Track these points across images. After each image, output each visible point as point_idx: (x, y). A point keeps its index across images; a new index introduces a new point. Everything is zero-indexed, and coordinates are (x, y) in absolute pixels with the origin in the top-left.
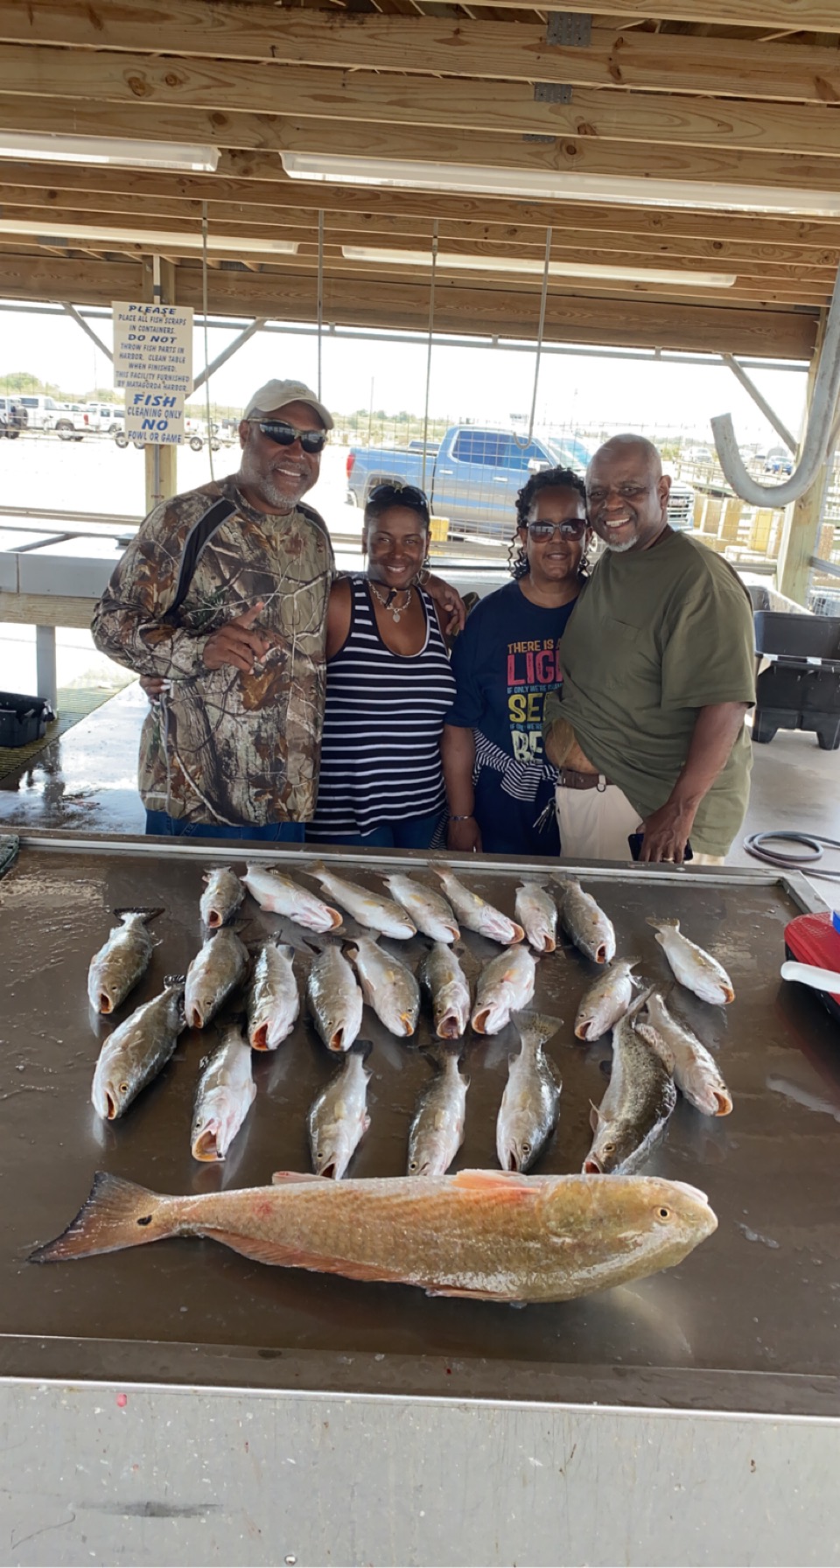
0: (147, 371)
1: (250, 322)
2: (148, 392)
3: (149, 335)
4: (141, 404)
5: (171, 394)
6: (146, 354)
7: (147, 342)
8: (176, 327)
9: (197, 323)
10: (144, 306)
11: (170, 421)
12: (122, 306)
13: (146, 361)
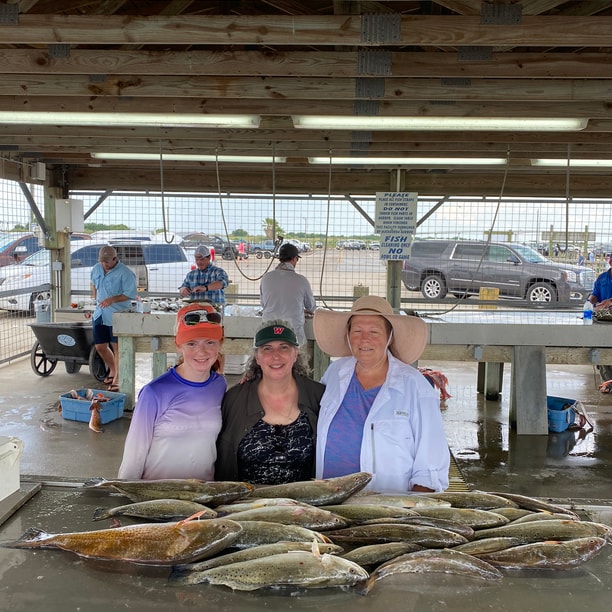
0: (392, 225)
1: (442, 197)
2: (393, 235)
3: (394, 207)
4: (389, 241)
5: (404, 235)
6: (392, 216)
7: (393, 210)
8: (409, 202)
9: (420, 200)
10: (392, 193)
11: (404, 248)
12: (381, 194)
13: (392, 220)
